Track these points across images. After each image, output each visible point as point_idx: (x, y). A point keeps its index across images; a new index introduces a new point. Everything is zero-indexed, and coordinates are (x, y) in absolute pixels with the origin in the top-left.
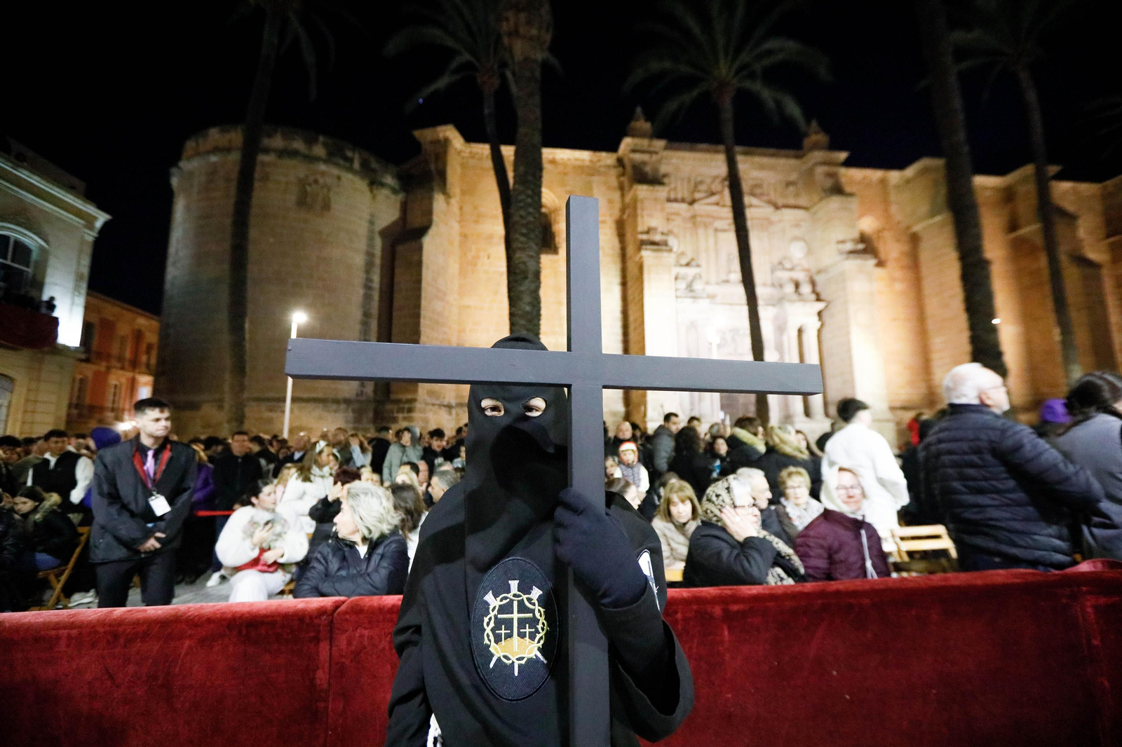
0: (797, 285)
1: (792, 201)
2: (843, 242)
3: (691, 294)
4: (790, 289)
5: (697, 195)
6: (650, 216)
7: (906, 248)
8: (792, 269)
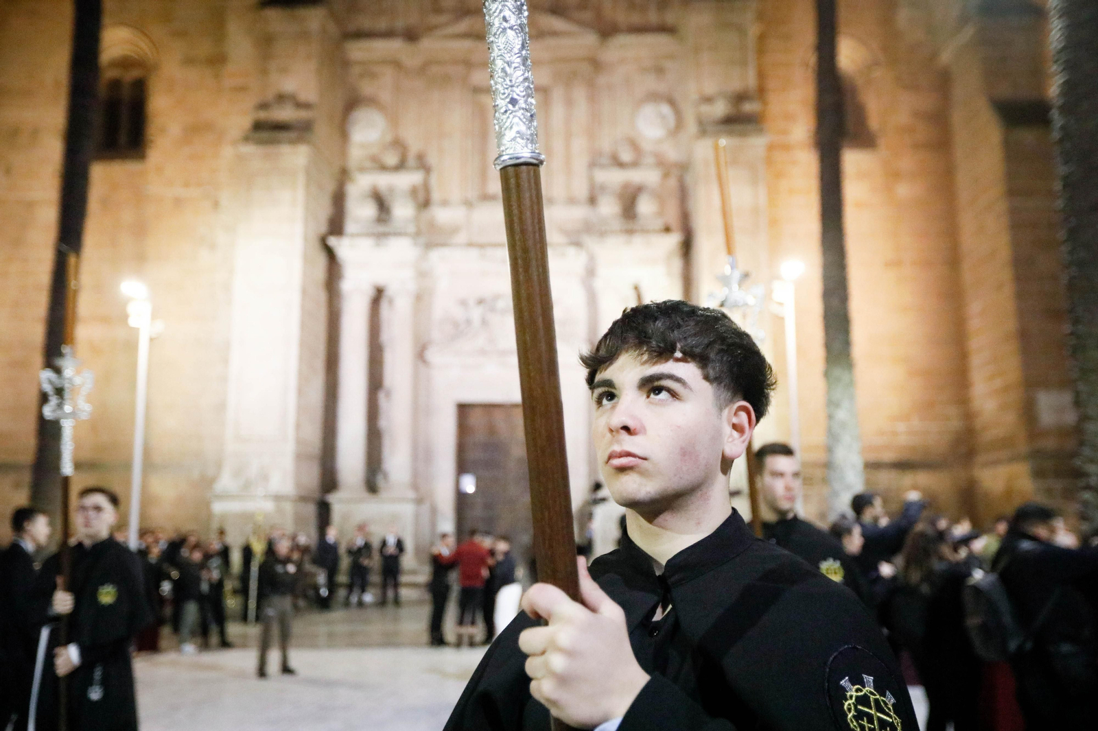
0: (629, 202)
1: (653, 17)
2: (708, 100)
3: (381, 229)
4: (609, 208)
5: (435, 19)
6: (284, 70)
7: (925, 101)
8: (635, 164)
